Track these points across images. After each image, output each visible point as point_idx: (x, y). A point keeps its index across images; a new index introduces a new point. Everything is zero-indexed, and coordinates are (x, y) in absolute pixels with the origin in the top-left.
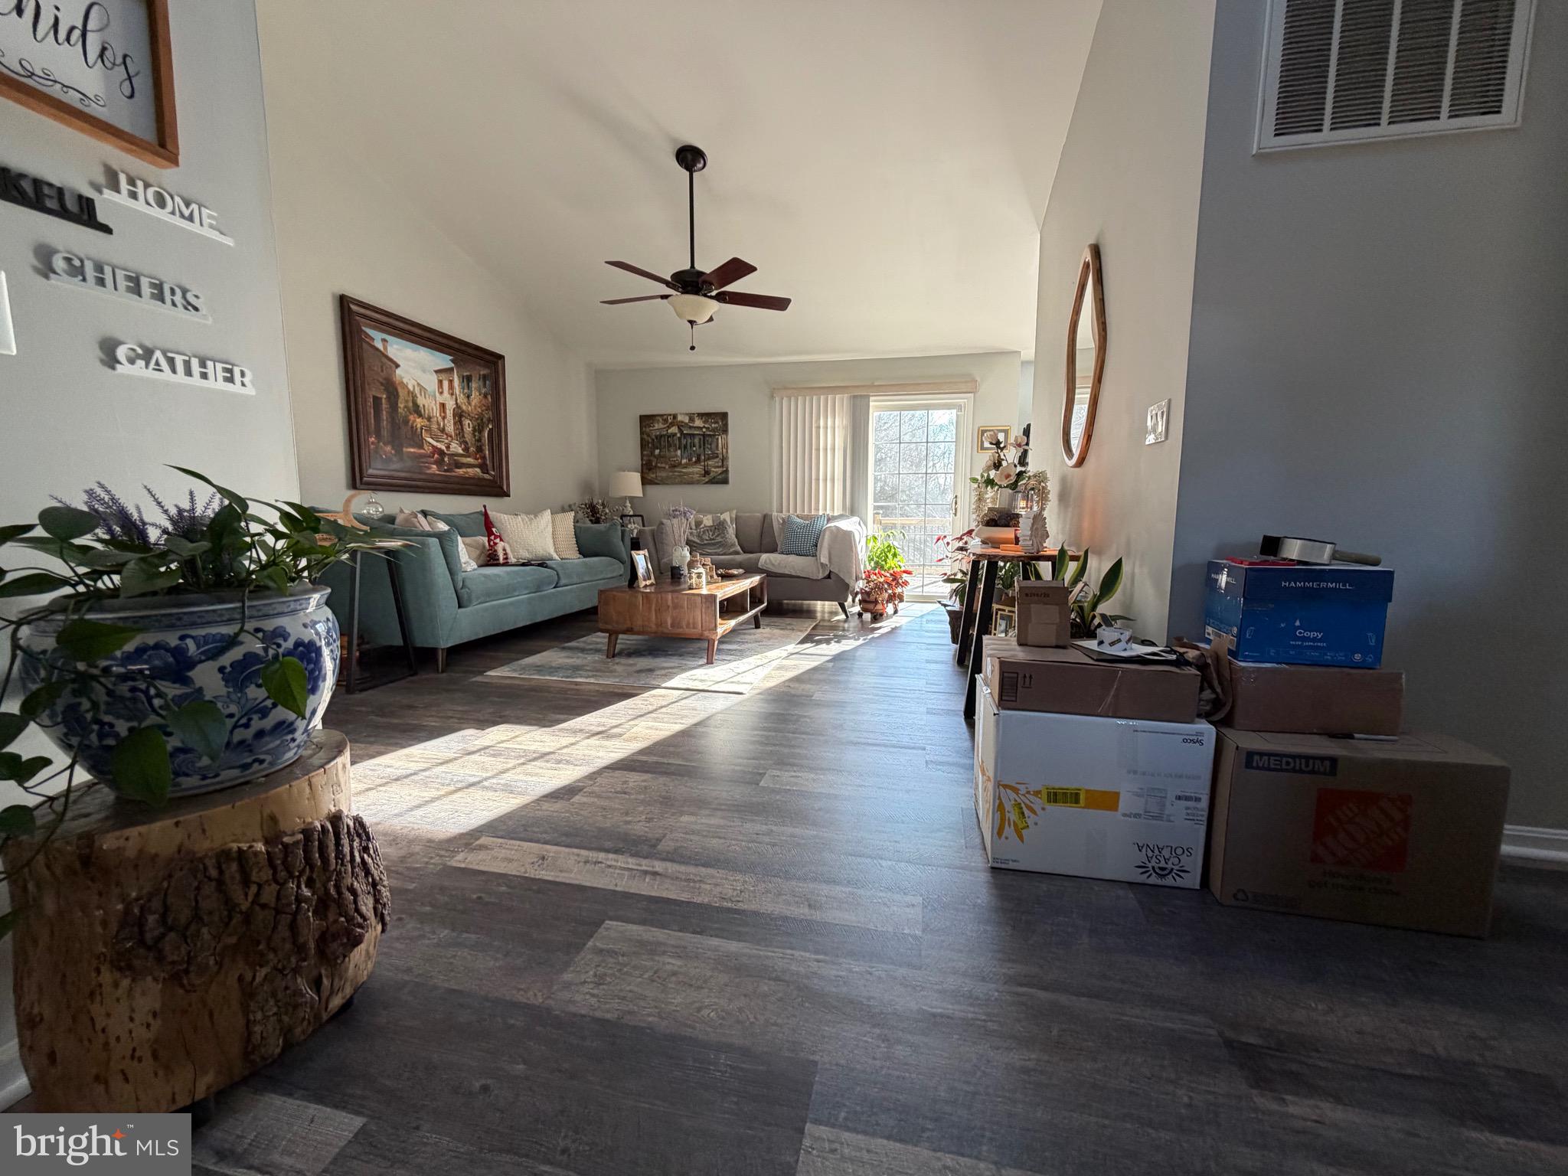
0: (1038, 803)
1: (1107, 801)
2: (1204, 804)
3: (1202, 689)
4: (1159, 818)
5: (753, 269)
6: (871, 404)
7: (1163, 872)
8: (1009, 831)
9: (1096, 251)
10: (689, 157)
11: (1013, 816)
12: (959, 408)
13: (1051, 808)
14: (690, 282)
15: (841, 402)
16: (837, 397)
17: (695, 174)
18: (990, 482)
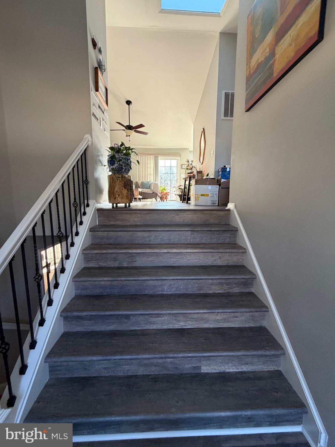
0: (200, 196)
1: (207, 195)
2: (218, 195)
3: (217, 183)
4: (213, 197)
5: (144, 126)
6: (159, 158)
7: (214, 204)
8: (197, 200)
9: (204, 129)
10: (129, 103)
11: (197, 198)
12: (177, 160)
13: (202, 197)
14: (129, 127)
15: (152, 157)
16: (152, 156)
17: (130, 106)
18: (187, 169)
